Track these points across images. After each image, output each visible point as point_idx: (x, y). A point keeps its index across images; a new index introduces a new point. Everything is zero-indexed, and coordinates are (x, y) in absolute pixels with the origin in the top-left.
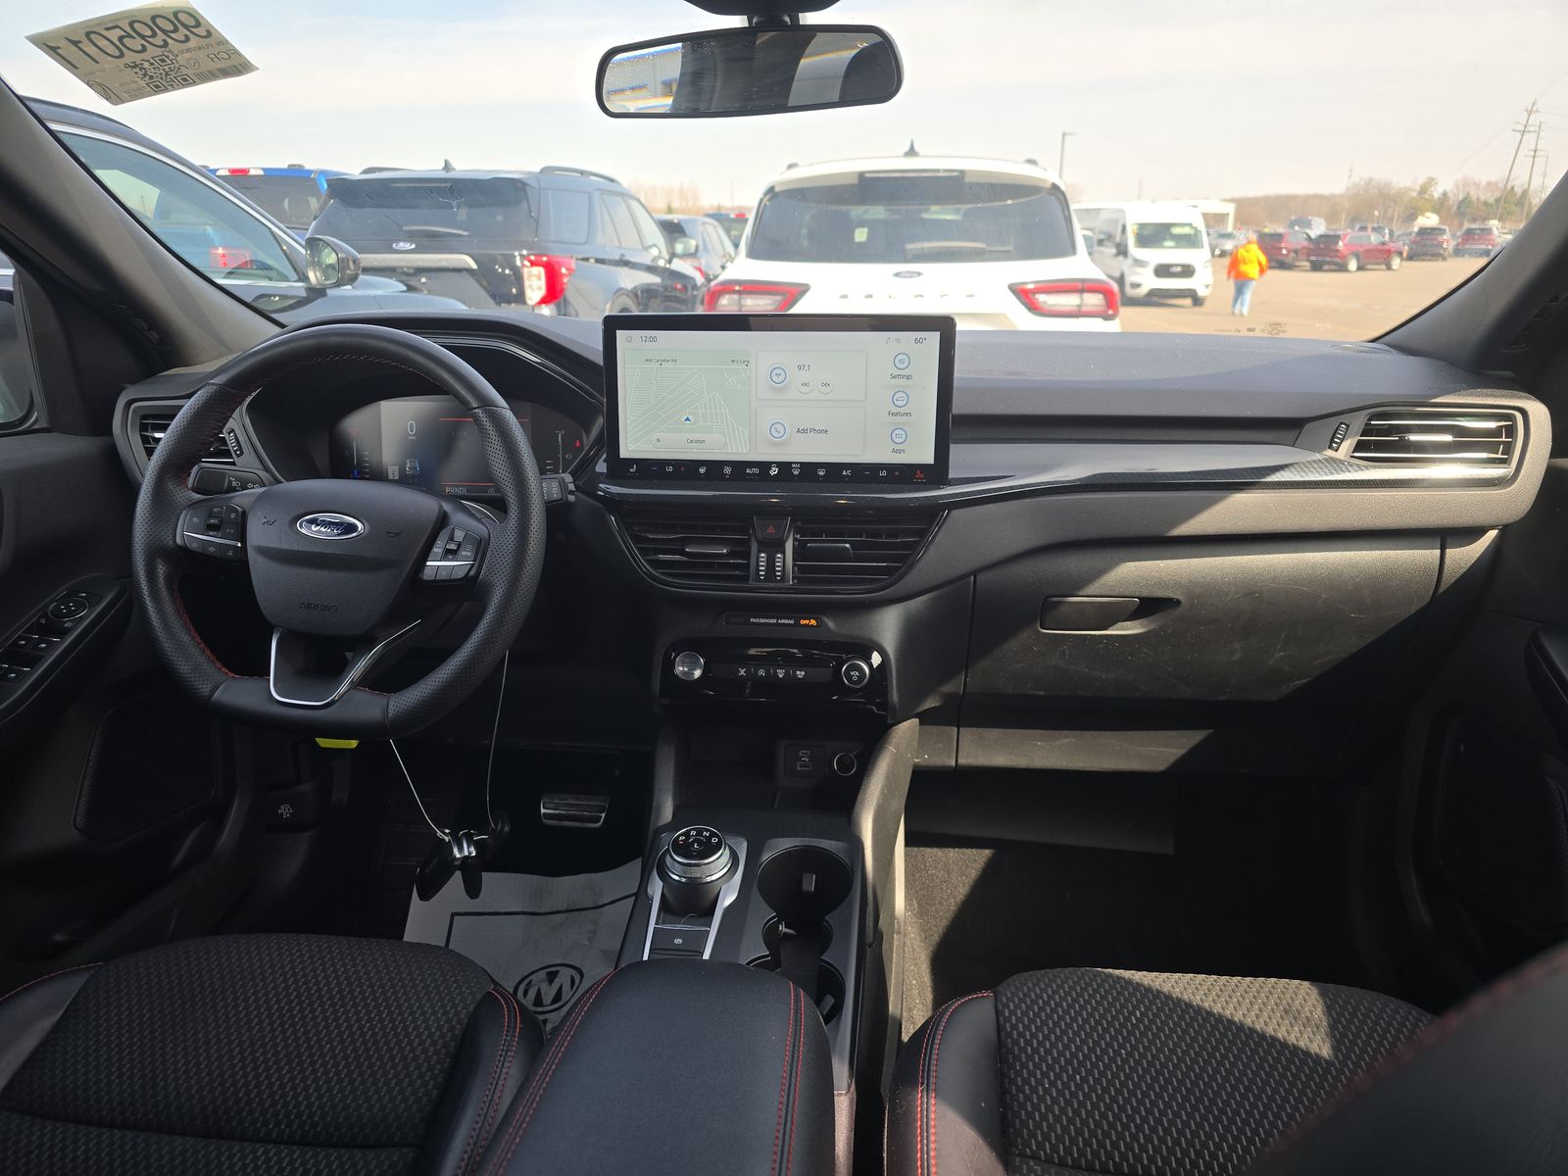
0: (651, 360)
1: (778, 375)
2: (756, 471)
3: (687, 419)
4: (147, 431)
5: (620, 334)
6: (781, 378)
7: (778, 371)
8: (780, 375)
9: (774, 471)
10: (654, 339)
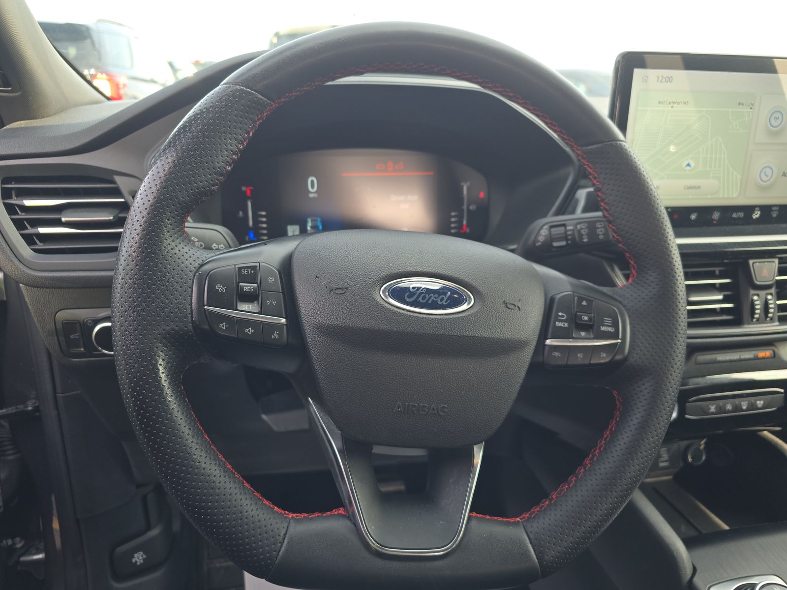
0: (663, 103)
1: (776, 118)
2: (741, 215)
3: (689, 165)
4: (11, 198)
5: (638, 73)
6: (778, 122)
7: (776, 115)
8: (778, 118)
9: (756, 215)
10: (669, 79)
